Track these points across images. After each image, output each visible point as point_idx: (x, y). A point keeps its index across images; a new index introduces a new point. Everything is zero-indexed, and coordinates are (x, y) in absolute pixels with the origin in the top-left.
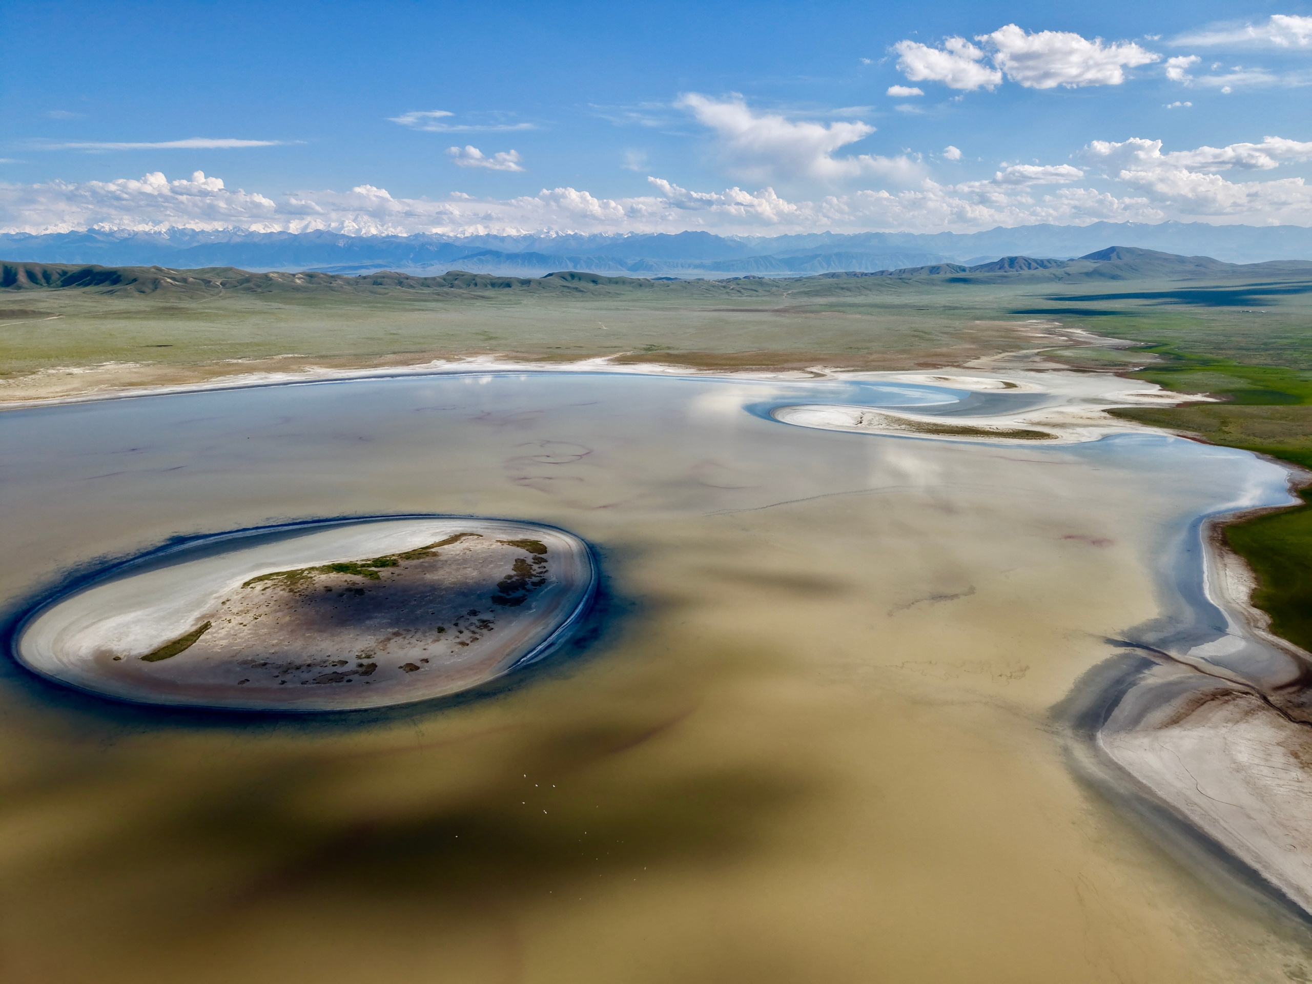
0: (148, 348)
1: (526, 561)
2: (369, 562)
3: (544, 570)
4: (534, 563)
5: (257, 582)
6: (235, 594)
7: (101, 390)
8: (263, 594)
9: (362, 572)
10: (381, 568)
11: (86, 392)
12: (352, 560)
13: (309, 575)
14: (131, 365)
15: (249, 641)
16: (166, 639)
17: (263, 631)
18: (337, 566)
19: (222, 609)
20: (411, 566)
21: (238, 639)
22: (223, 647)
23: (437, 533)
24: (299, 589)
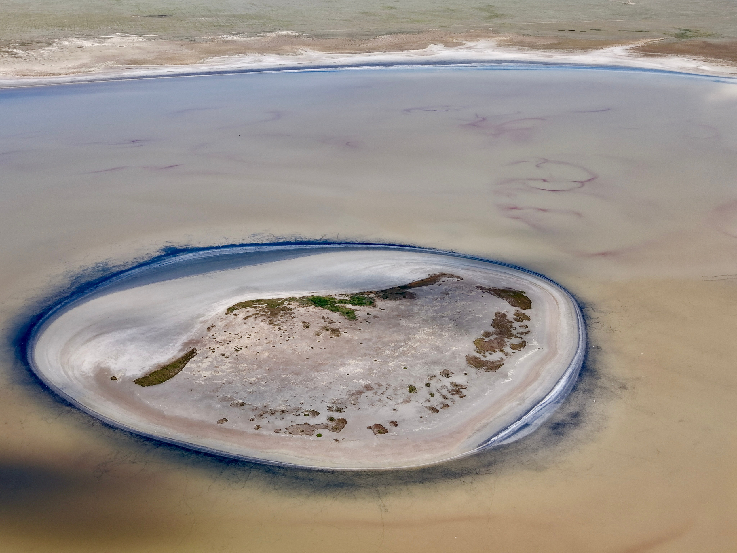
0: (150, 18)
1: (507, 316)
2: (347, 298)
3: (526, 330)
4: (516, 320)
5: (240, 308)
6: (220, 320)
7: (107, 68)
8: (244, 323)
9: (339, 309)
10: (358, 307)
11: (94, 69)
12: (330, 293)
13: (289, 307)
14: (134, 38)
15: (229, 375)
16: (157, 363)
17: (243, 366)
18: (316, 299)
19: (207, 335)
20: (387, 307)
21: (219, 372)
22: (206, 379)
23: (417, 269)
24: (278, 322)
